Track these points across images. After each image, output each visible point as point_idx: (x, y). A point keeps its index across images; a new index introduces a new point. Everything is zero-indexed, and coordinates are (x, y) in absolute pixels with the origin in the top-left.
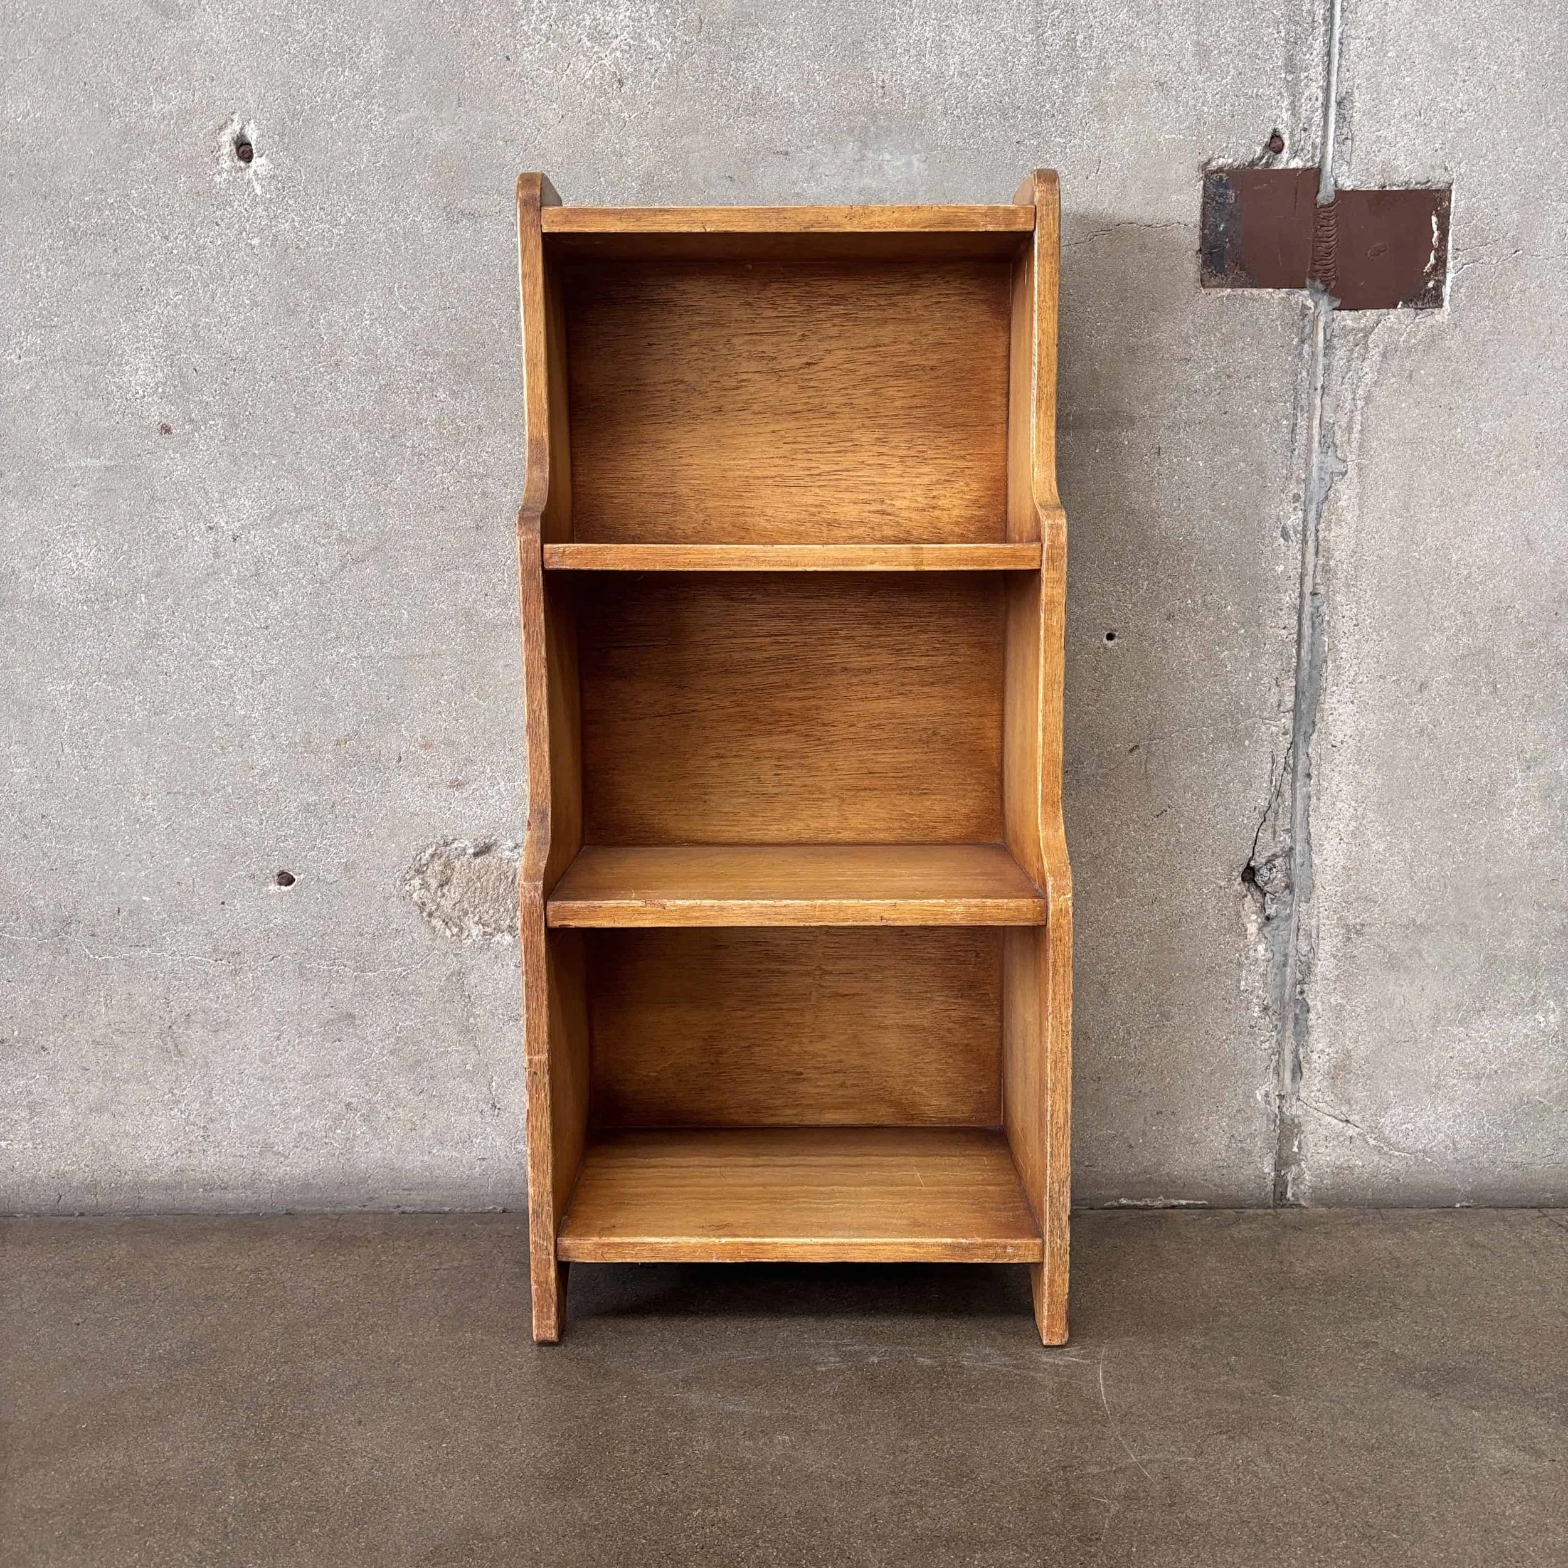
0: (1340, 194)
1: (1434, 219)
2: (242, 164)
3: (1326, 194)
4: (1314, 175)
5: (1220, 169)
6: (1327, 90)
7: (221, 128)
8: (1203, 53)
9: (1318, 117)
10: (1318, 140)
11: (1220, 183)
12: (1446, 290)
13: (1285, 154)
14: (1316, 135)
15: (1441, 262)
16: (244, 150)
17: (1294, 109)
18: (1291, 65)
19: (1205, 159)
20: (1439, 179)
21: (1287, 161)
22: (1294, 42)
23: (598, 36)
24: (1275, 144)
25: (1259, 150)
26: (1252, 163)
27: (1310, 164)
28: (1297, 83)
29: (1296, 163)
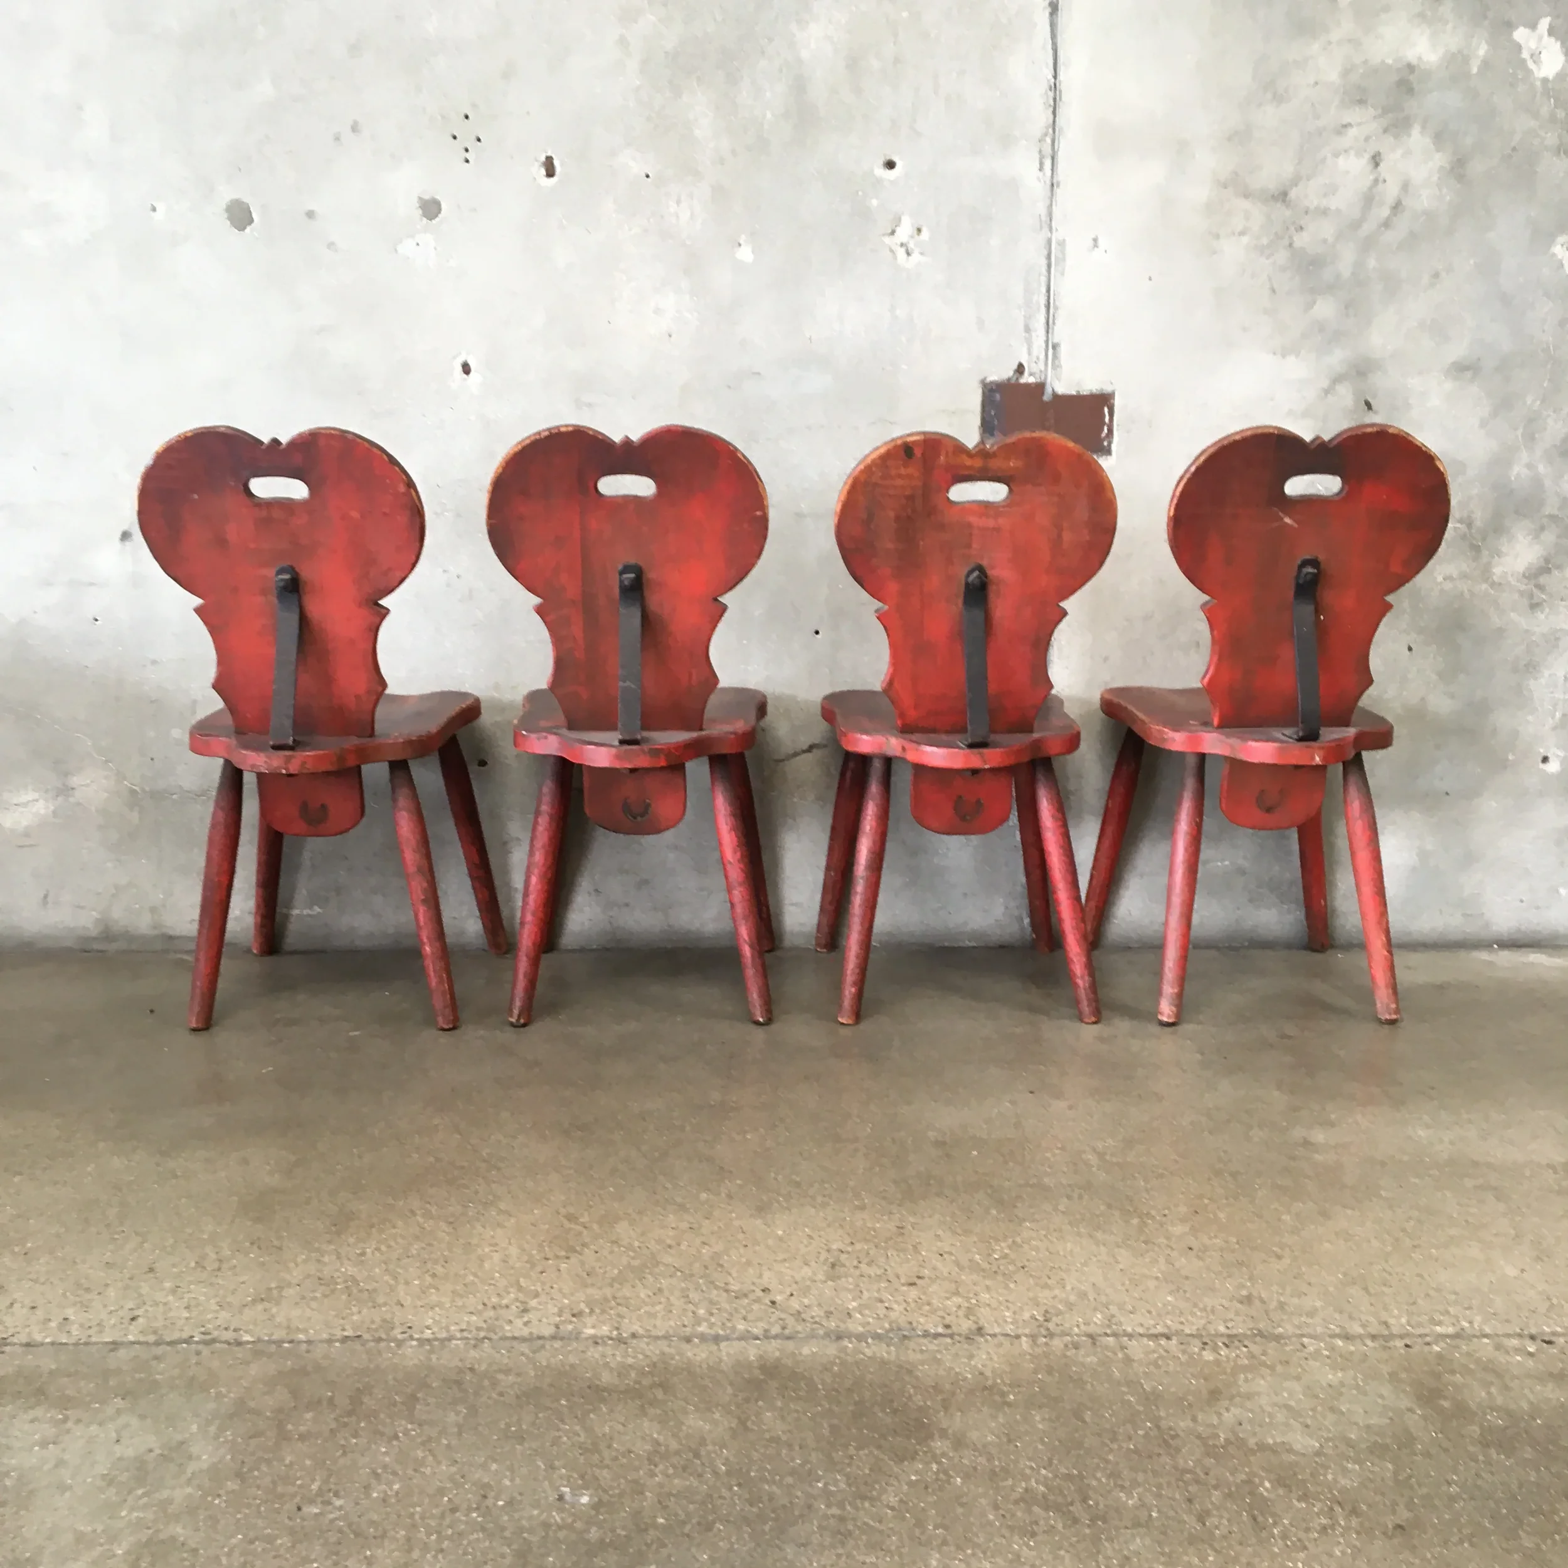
0: (1055, 396)
1: (1106, 410)
2: (465, 376)
3: (1047, 397)
4: (1040, 387)
5: (991, 383)
6: (1047, 342)
7: (454, 358)
8: (980, 323)
9: (1042, 356)
10: (1043, 369)
11: (991, 390)
12: (1114, 447)
13: (1026, 373)
14: (1042, 367)
15: (1110, 431)
16: (466, 369)
17: (1030, 353)
18: (1027, 329)
19: (982, 377)
20: (1108, 389)
21: (1027, 379)
22: (1028, 318)
23: (657, 311)
24: (1020, 369)
25: (1011, 373)
26: (1009, 379)
27: (1039, 380)
28: (1031, 336)
29: (1031, 380)
